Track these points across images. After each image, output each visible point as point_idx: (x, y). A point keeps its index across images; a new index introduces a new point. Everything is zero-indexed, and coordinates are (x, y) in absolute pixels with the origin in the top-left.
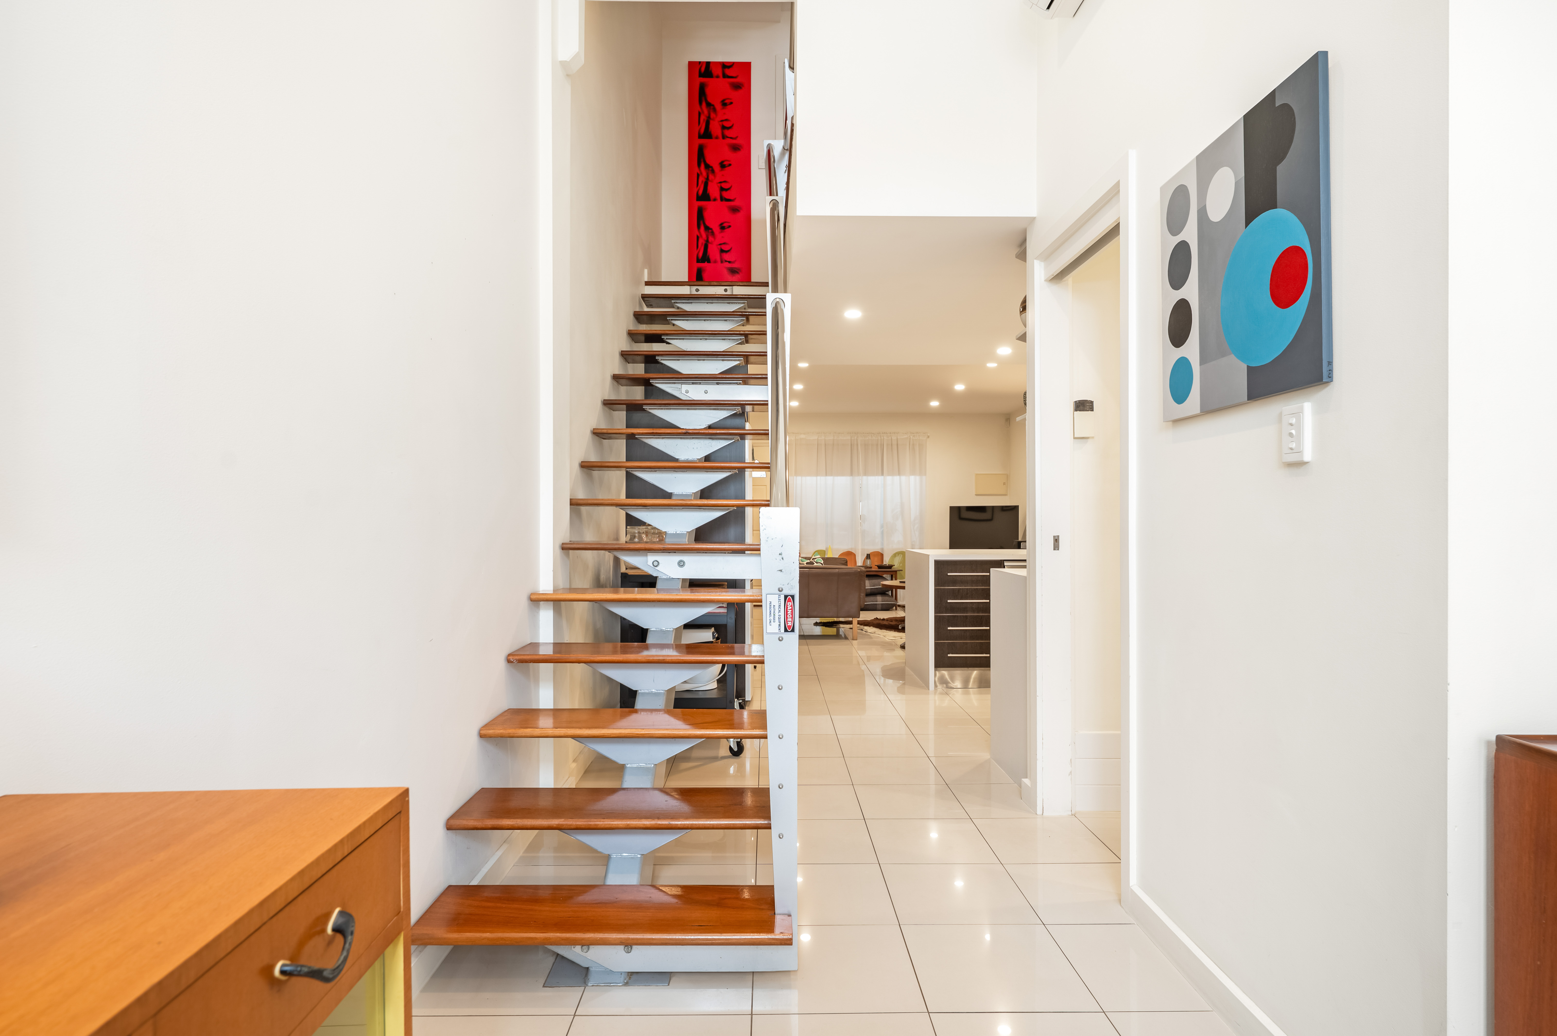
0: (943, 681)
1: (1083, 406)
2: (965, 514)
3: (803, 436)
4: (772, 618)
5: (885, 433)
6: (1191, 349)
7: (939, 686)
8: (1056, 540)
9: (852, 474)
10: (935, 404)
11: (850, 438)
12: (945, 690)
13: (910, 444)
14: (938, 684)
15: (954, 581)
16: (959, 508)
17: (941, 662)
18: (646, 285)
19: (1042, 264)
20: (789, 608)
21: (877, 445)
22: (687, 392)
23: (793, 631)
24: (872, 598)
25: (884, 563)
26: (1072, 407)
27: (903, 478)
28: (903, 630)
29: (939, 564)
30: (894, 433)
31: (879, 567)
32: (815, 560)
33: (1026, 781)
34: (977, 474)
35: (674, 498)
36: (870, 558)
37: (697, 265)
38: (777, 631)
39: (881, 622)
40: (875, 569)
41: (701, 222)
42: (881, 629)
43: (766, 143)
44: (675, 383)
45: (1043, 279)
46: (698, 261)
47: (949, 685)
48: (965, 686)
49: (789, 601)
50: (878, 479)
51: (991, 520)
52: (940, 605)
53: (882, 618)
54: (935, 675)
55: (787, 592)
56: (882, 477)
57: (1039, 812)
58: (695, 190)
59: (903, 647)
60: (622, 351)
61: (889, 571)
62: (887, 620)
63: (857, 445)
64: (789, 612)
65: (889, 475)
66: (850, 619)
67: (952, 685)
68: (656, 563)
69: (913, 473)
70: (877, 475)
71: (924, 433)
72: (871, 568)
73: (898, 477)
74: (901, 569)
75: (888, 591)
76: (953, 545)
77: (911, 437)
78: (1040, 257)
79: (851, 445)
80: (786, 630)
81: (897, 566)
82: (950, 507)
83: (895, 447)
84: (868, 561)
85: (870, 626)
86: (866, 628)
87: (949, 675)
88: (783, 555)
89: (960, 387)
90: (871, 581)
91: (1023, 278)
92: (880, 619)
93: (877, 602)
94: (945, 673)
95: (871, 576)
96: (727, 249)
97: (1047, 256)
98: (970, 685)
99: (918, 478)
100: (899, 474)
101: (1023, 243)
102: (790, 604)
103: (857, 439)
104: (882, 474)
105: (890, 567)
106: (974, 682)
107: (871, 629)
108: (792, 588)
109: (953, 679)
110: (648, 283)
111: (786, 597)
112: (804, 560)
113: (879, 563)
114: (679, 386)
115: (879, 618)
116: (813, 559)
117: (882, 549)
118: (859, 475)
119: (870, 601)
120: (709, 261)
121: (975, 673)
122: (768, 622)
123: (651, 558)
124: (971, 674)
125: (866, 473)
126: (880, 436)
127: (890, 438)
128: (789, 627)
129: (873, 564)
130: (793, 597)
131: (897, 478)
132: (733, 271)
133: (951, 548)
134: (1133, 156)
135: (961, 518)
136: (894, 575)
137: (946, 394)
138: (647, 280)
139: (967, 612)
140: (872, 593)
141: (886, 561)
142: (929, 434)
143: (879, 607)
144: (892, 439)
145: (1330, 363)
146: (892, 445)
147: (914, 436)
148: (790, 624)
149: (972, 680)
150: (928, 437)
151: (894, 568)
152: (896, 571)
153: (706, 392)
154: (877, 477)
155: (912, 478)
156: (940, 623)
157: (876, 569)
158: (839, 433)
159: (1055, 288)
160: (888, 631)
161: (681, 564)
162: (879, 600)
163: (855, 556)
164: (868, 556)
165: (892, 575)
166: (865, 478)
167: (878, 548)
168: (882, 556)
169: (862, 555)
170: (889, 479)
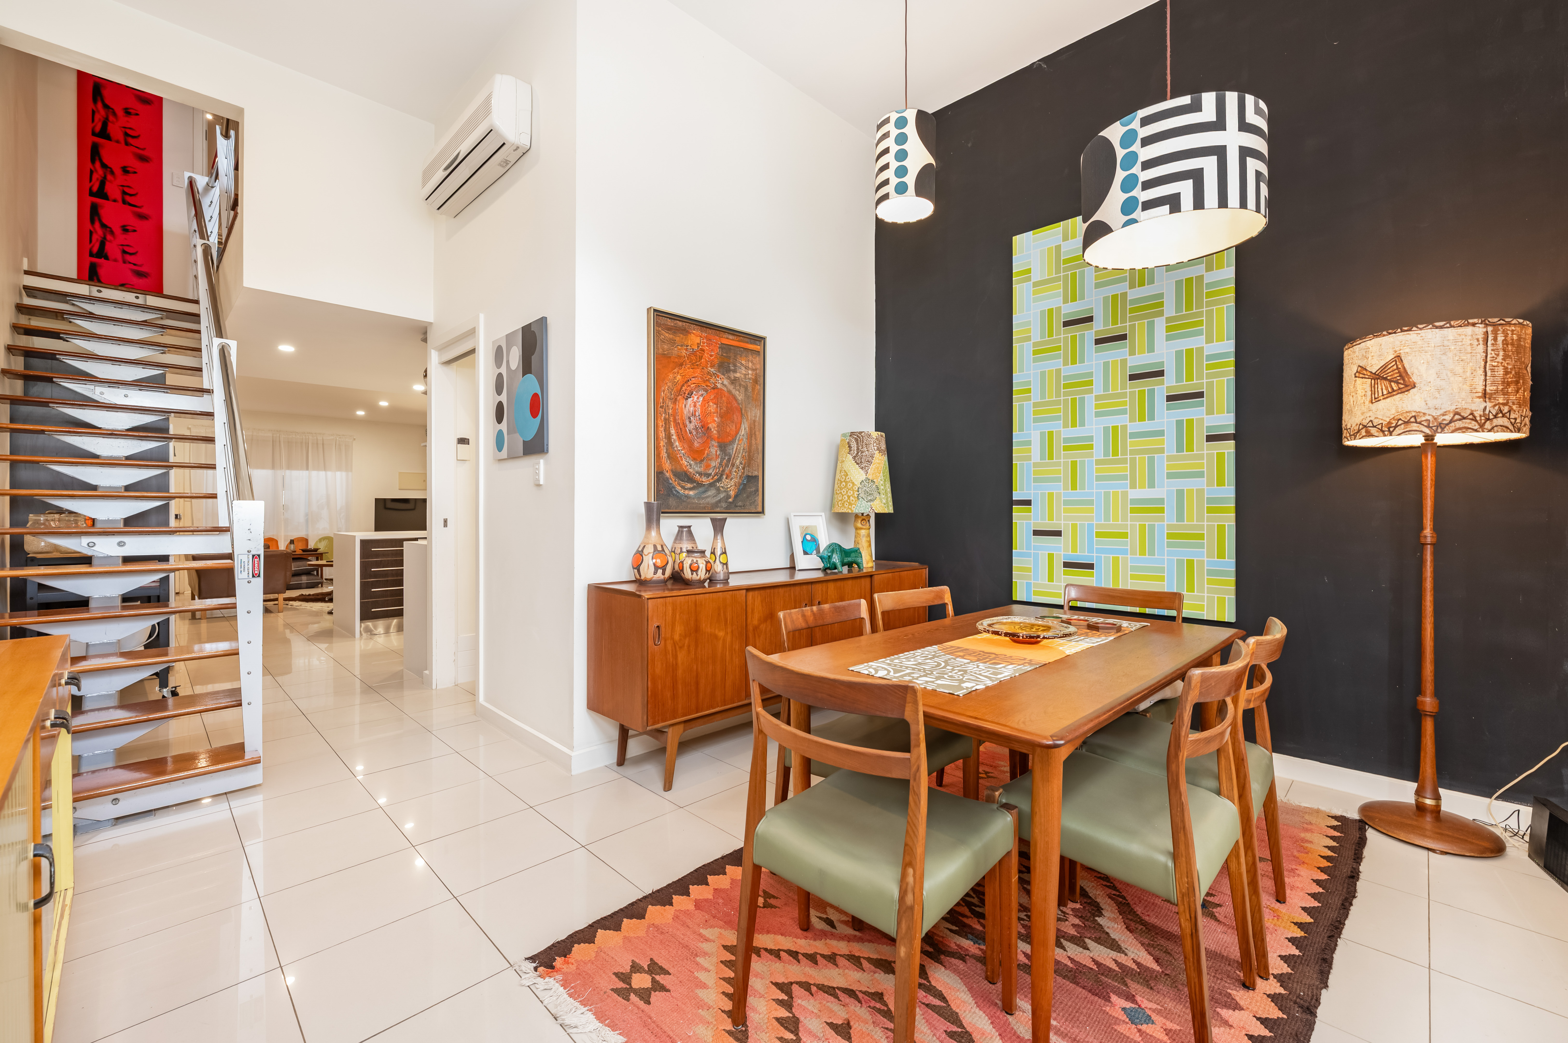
0: (368, 630)
1: (463, 441)
2: (390, 505)
4: (242, 569)
5: (310, 433)
6: (504, 427)
7: (364, 635)
8: (445, 521)
9: (273, 467)
10: (361, 413)
11: (271, 435)
12: (369, 636)
13: (336, 444)
14: (363, 633)
15: (377, 554)
16: (385, 500)
17: (366, 615)
18: (25, 274)
19: (437, 353)
20: (256, 562)
21: (302, 443)
22: (102, 393)
23: (259, 576)
24: (296, 578)
25: (309, 547)
26: (456, 441)
27: (329, 473)
28: (331, 600)
29: (363, 542)
30: (320, 434)
31: (303, 551)
33: (427, 672)
34: (400, 473)
35: (100, 490)
36: (293, 543)
37: (89, 260)
38: (247, 577)
39: (307, 597)
40: (299, 552)
41: (96, 218)
42: (307, 602)
43: (187, 174)
44: (86, 384)
45: (437, 362)
46: (91, 255)
47: (373, 632)
48: (387, 631)
49: (256, 558)
50: (304, 473)
51: (414, 509)
52: (365, 573)
53: (307, 594)
54: (361, 626)
55: (254, 552)
56: (307, 471)
57: (434, 687)
58: (87, 185)
59: (330, 613)
60: (8, 345)
61: (316, 553)
62: (313, 595)
63: (280, 441)
64: (256, 565)
65: (314, 469)
66: (276, 596)
67: (376, 632)
68: (91, 545)
69: (339, 469)
70: (302, 469)
71: (350, 437)
72: (295, 551)
73: (324, 472)
74: (326, 552)
75: (313, 571)
76: (378, 528)
77: (337, 438)
78: (436, 349)
79: (273, 441)
80: (253, 576)
81: (322, 547)
82: (376, 500)
83: (321, 446)
84: (292, 546)
85: (295, 601)
86: (291, 602)
87: (372, 625)
88: (251, 530)
89: (384, 404)
90: (296, 563)
91: (425, 357)
92: (306, 595)
93: (302, 581)
94: (370, 624)
95: (297, 559)
96: (131, 252)
97: (441, 349)
98: (391, 630)
99: (344, 474)
100: (325, 469)
101: (425, 333)
102: (256, 560)
103: (279, 437)
104: (307, 469)
105: (316, 550)
106: (394, 628)
107: (296, 604)
108: (258, 550)
109: (376, 627)
110: (27, 273)
111: (253, 556)
113: (304, 548)
114: (92, 387)
115: (304, 594)
117: (307, 535)
118: (281, 468)
119: (294, 581)
120: (106, 258)
121: (395, 621)
122: (239, 572)
123: (85, 540)
124: (392, 622)
125: (289, 467)
126: (305, 435)
127: (315, 438)
128: (256, 574)
129: (298, 548)
130: (259, 556)
131: (322, 473)
132: (140, 274)
133: (376, 530)
134: (482, 317)
135: (386, 508)
136: (319, 556)
137: (371, 407)
138: (27, 269)
139: (388, 577)
140: (297, 574)
141: (310, 546)
142: (355, 439)
143: (304, 586)
144: (317, 439)
145: (547, 445)
146: (317, 444)
147: (340, 438)
148: (256, 572)
149: (392, 627)
151: (319, 551)
152: (322, 554)
153: (126, 396)
154: (301, 472)
155: (338, 474)
156: (364, 587)
157: (301, 552)
159: (446, 369)
160: (314, 603)
161: (121, 544)
162: (304, 579)
163: (277, 541)
164: (292, 542)
165: (317, 556)
166: (288, 472)
167: (302, 534)
168: (306, 541)
169: (285, 540)
170: (314, 473)
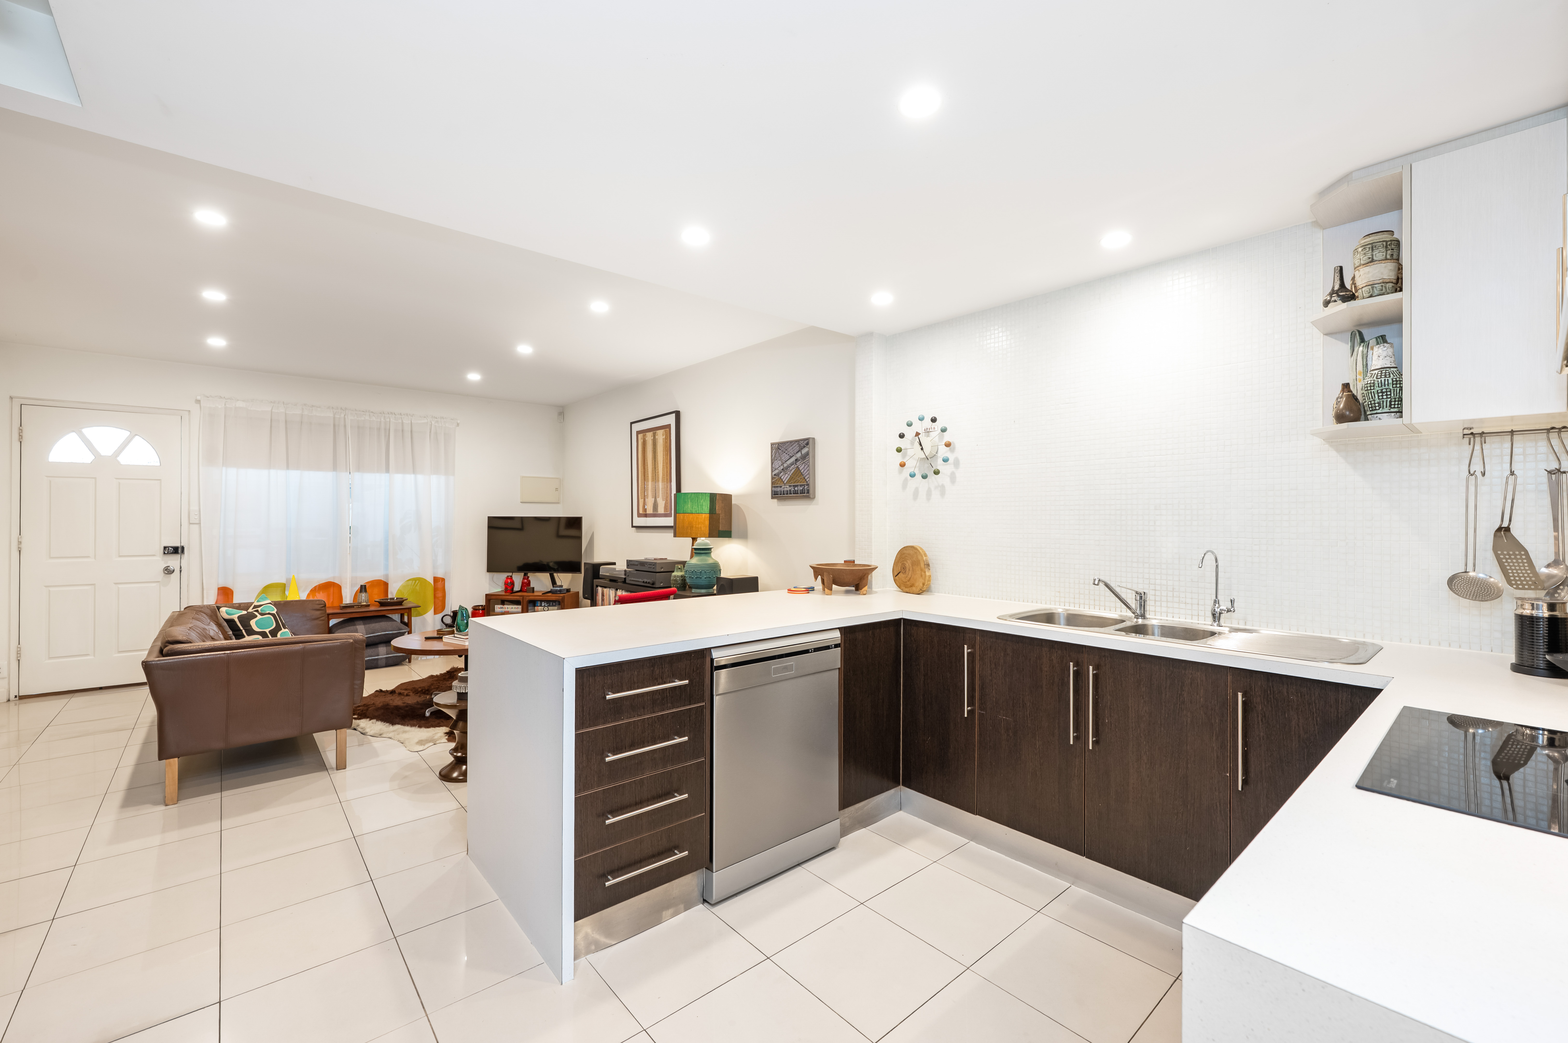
2: (509, 528)
3: (240, 404)
5: (392, 413)
9: (335, 468)
10: (474, 377)
11: (332, 415)
13: (430, 432)
16: (502, 519)
21: (379, 429)
24: (370, 651)
25: (390, 596)
27: (420, 477)
30: (407, 414)
31: (382, 604)
32: (259, 609)
34: (523, 477)
36: (366, 591)
40: (375, 606)
50: (382, 478)
56: (387, 475)
61: (396, 607)
63: (345, 426)
65: (397, 472)
69: (435, 470)
70: (378, 471)
71: (452, 419)
72: (367, 605)
73: (413, 476)
74: (418, 605)
76: (493, 568)
77: (433, 423)
79: (334, 425)
81: (409, 598)
82: (489, 518)
83: (408, 435)
84: (363, 595)
89: (524, 349)
90: (367, 626)
93: (378, 656)
99: (442, 478)
100: (414, 472)
103: (345, 418)
104: (387, 470)
105: (400, 602)
112: (235, 611)
113: (382, 598)
116: (255, 607)
117: (387, 576)
118: (347, 469)
125: (359, 468)
126: (384, 417)
127: (400, 421)
129: (372, 599)
131: (410, 477)
133: (491, 572)
136: (405, 612)
137: (495, 362)
141: (392, 593)
142: (459, 422)
143: (383, 663)
144: (403, 423)
146: (403, 431)
150: (458, 425)
151: (406, 605)
152: (410, 609)
154: (378, 475)
155: (434, 478)
157: (377, 606)
158: (313, 406)
160: (407, 728)
162: (383, 652)
163: (339, 587)
164: (363, 589)
165: (402, 612)
166: (357, 476)
167: (377, 574)
168: (385, 585)
169: (352, 585)
170: (398, 478)
